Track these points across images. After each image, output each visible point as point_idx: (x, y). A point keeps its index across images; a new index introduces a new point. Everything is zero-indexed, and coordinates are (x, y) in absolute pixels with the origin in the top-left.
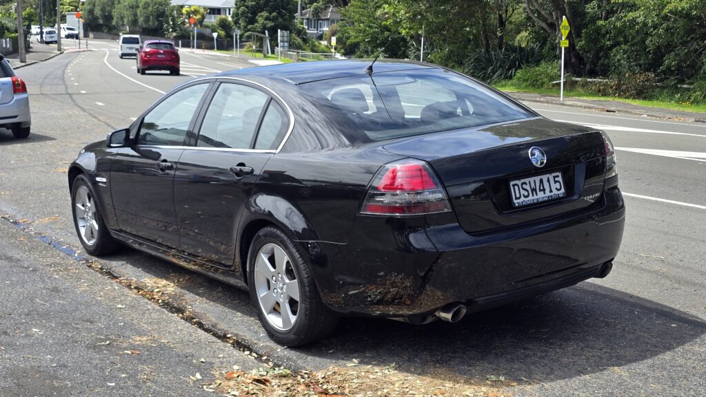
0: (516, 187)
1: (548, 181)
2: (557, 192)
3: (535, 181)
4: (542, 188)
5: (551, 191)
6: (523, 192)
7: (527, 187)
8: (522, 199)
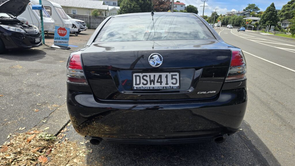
0: (138, 78)
1: (167, 77)
2: (172, 85)
3: (154, 76)
4: (159, 81)
5: (167, 84)
6: (142, 81)
7: (148, 79)
8: (141, 85)
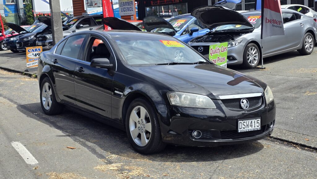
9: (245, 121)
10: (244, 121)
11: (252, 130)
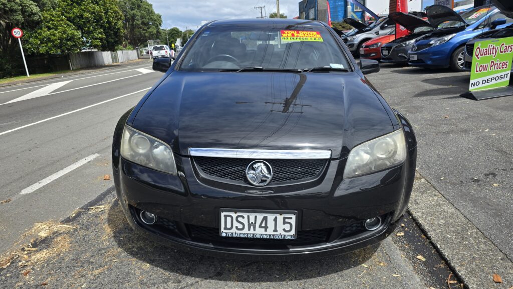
9: (245, 215)
10: (238, 214)
11: (265, 237)
